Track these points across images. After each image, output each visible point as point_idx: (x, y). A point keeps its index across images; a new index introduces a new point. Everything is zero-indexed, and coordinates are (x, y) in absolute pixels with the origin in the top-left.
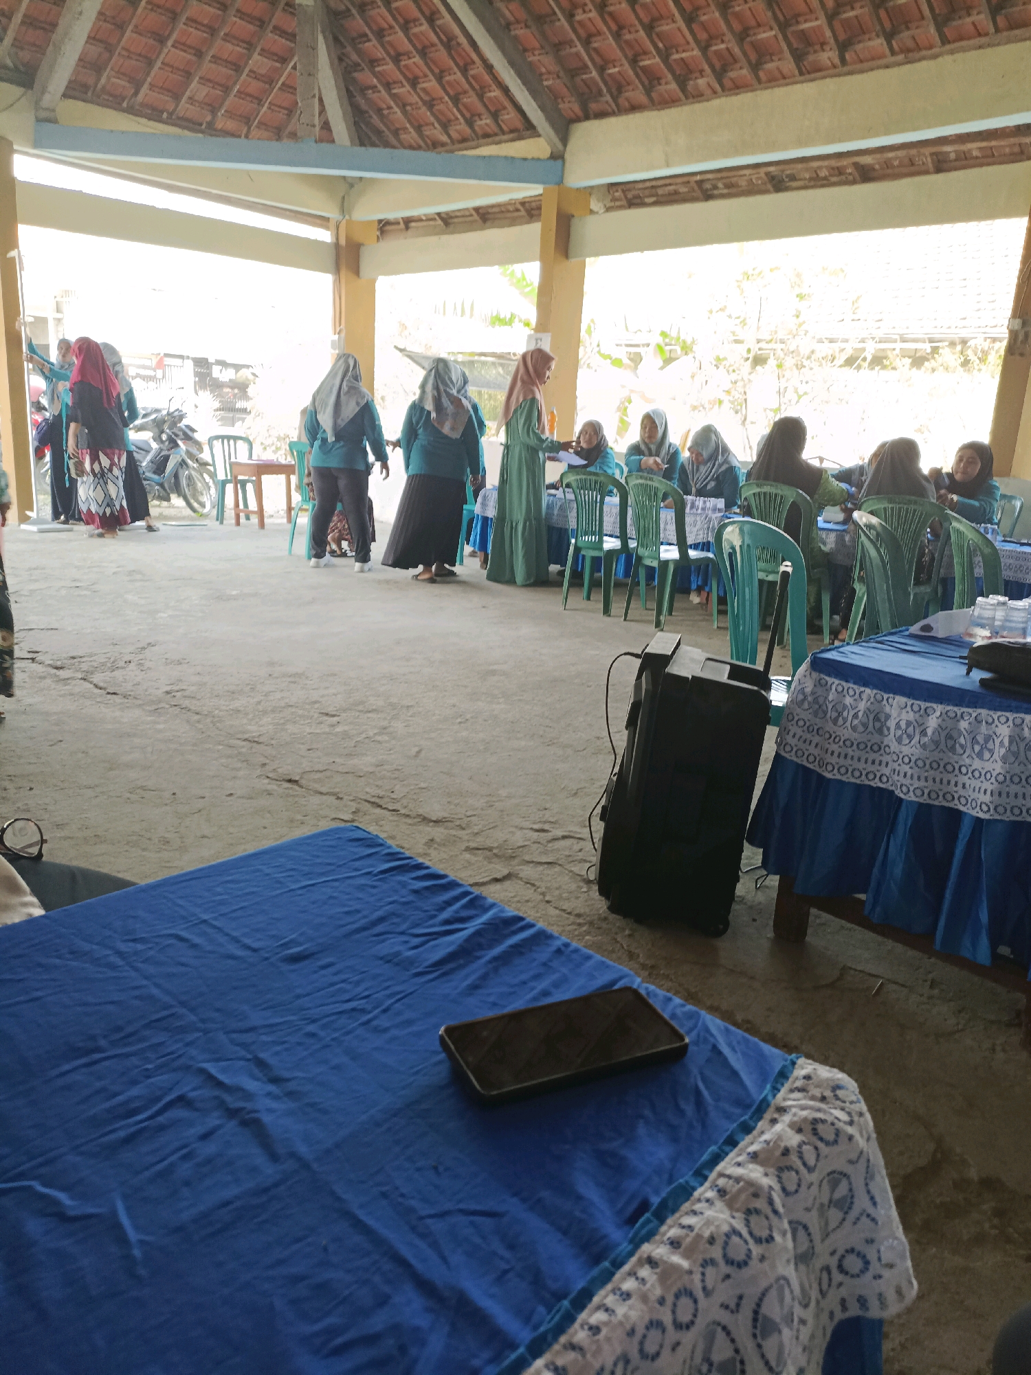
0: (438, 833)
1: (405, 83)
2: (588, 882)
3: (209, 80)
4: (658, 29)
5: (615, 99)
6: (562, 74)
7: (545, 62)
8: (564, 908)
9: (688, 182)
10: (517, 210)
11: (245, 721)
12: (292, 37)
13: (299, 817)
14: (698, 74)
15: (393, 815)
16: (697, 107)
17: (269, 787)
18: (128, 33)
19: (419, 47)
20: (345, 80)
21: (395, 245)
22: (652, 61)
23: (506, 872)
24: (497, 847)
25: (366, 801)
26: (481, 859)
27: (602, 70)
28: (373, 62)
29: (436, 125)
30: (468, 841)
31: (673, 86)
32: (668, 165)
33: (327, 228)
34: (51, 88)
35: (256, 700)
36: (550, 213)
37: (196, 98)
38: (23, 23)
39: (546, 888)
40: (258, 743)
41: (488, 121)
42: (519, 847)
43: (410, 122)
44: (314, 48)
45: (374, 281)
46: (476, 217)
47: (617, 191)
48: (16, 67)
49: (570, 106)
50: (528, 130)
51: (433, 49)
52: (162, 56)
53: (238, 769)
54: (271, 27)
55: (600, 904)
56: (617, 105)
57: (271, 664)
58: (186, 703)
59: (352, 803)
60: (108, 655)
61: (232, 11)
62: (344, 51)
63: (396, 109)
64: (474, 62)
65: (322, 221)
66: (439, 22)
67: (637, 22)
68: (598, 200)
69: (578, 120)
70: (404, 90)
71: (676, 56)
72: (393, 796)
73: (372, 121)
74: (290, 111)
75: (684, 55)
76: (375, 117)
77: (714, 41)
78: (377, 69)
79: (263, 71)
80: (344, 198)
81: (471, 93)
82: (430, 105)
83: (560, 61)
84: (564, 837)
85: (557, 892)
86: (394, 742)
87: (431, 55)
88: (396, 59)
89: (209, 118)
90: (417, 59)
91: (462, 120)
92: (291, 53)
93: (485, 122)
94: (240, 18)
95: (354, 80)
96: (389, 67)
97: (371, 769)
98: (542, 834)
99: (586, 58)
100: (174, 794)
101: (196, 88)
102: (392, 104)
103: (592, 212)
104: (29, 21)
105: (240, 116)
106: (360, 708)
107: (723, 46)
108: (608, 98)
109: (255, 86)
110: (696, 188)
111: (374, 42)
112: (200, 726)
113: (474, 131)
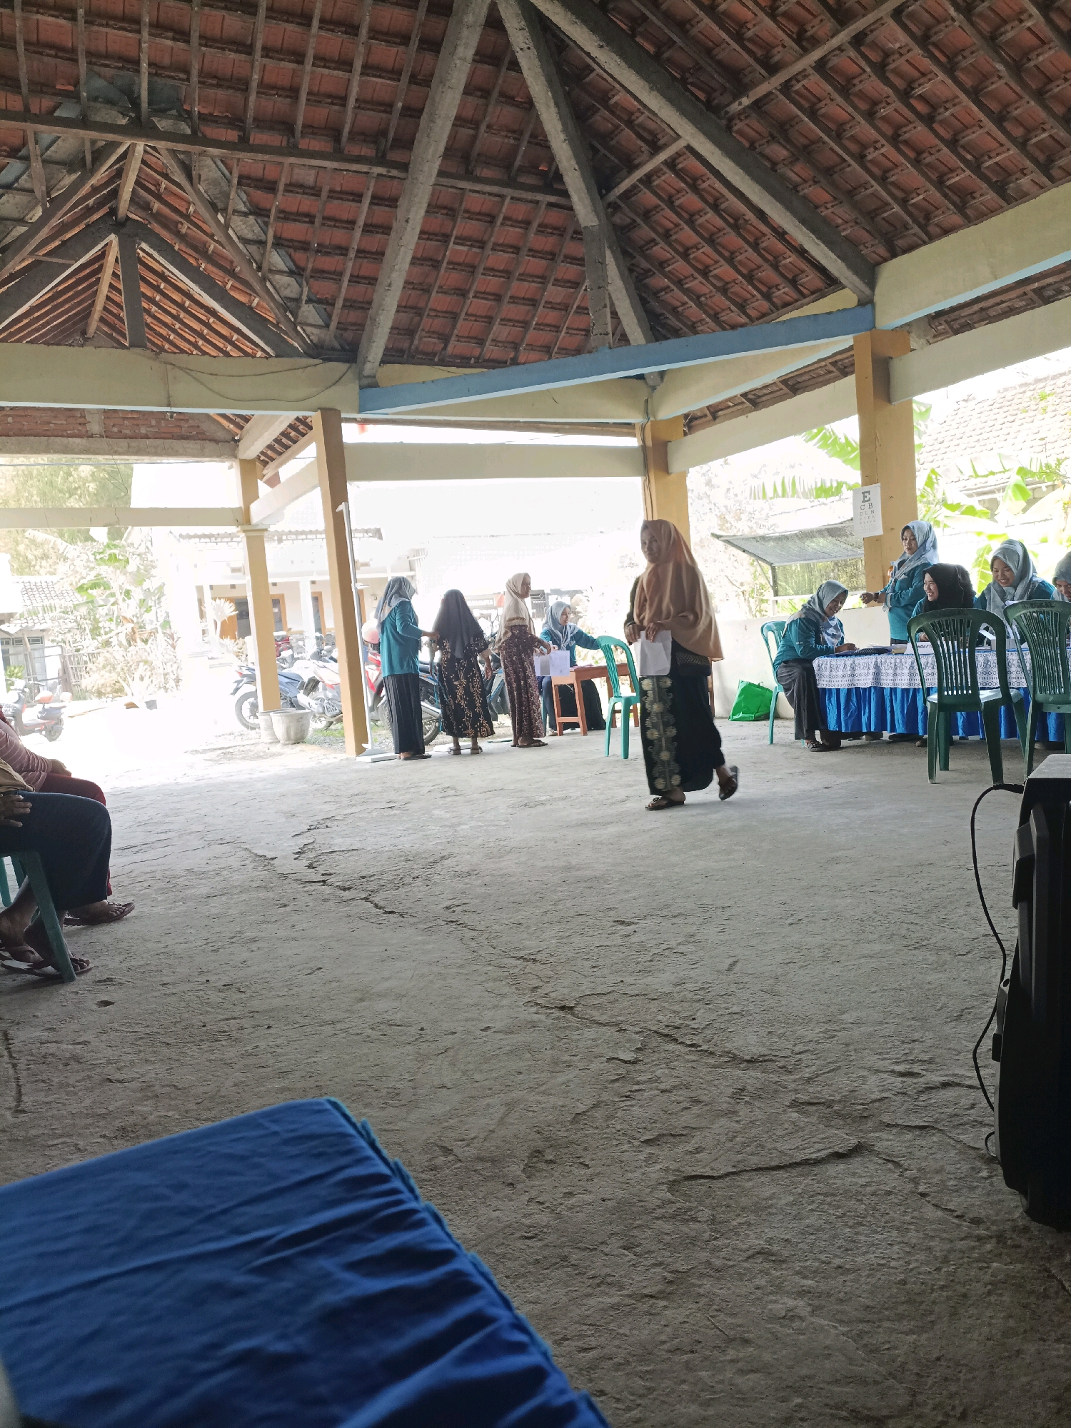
0: (752, 1078)
1: (696, 275)
2: (991, 1160)
3: (510, 320)
4: (962, 142)
5: (923, 228)
6: (861, 219)
7: (840, 214)
8: (951, 1206)
9: (1025, 294)
10: (830, 372)
11: (525, 936)
12: (580, 261)
13: (566, 1058)
14: (1018, 175)
15: (690, 1053)
16: (1023, 208)
17: (536, 1017)
18: (434, 294)
19: (706, 235)
20: (637, 288)
21: (703, 435)
22: (962, 177)
23: (853, 1142)
24: (840, 1101)
25: (656, 1032)
26: (814, 1119)
27: (904, 202)
28: (662, 264)
29: (733, 308)
30: (796, 1091)
31: (990, 196)
32: (996, 278)
33: (634, 435)
34: (370, 358)
35: (542, 910)
36: (865, 363)
37: (499, 339)
38: (344, 306)
39: (919, 1170)
40: (534, 961)
41: (786, 289)
42: (873, 1101)
43: (705, 312)
44: (603, 263)
45: (684, 475)
46: (786, 390)
47: (940, 324)
48: (343, 349)
49: (873, 249)
50: (830, 286)
51: (721, 234)
52: (465, 310)
53: (503, 996)
54: (562, 257)
55: (1013, 1204)
56: (927, 233)
57: (568, 868)
58: (465, 919)
59: (637, 1037)
60: (398, 872)
61: (524, 251)
62: (633, 262)
63: (691, 304)
64: (764, 235)
65: (625, 428)
66: (723, 206)
67: (937, 142)
68: (919, 337)
69: (886, 260)
70: (696, 284)
71: (990, 162)
72: (693, 1024)
73: (669, 322)
74: (587, 332)
75: (997, 159)
76: (668, 315)
77: (1033, 134)
78: (667, 269)
79: (559, 300)
80: (647, 401)
81: (766, 266)
82: (724, 290)
83: (856, 206)
84: (945, 1085)
85: (937, 1179)
86: (701, 953)
87: (718, 240)
88: (685, 255)
89: (512, 355)
90: (707, 249)
91: (759, 296)
92: (582, 276)
93: (784, 292)
94: (533, 256)
95: (646, 286)
96: (680, 266)
97: (667, 989)
98: (909, 1080)
99: (884, 194)
100: (422, 1029)
101: (500, 331)
102: (685, 298)
103: (913, 350)
104: (350, 304)
105: (541, 346)
106: (665, 913)
107: (1045, 135)
108: (916, 229)
109: (552, 317)
110: (1035, 297)
111: (662, 244)
112: (473, 944)
113: (773, 303)
